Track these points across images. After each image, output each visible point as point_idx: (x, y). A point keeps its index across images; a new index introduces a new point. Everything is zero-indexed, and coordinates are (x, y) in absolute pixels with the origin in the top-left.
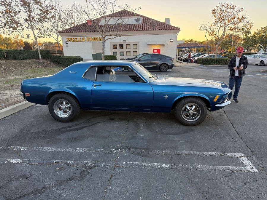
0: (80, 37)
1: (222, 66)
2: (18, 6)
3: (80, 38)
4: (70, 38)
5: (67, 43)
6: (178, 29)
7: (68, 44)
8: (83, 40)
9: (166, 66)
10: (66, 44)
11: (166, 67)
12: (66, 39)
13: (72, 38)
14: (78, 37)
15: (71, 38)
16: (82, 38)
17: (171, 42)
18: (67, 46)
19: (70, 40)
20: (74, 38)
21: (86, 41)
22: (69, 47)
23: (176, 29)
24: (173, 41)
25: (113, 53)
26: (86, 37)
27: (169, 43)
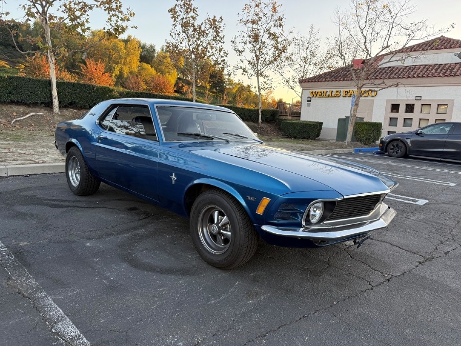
0: (332, 90)
2: (245, 43)
3: (332, 92)
4: (315, 92)
5: (309, 99)
7: (310, 101)
8: (338, 95)
10: (308, 101)
12: (308, 93)
13: (319, 90)
14: (328, 90)
15: (317, 91)
16: (335, 90)
18: (309, 105)
19: (315, 95)
20: (322, 90)
21: (341, 97)
22: (311, 107)
25: (388, 120)
26: (342, 90)
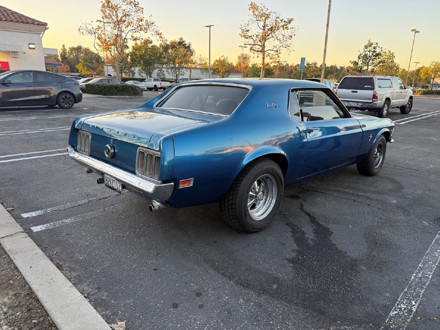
1: (131, 97)
6: (43, 26)
9: (69, 98)
11: (71, 99)
17: (30, 48)
23: (38, 24)
24: (34, 49)
27: (27, 50)
